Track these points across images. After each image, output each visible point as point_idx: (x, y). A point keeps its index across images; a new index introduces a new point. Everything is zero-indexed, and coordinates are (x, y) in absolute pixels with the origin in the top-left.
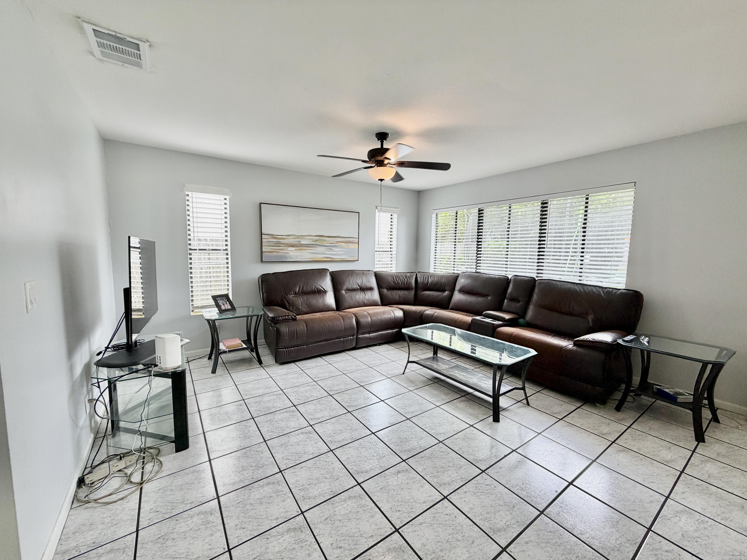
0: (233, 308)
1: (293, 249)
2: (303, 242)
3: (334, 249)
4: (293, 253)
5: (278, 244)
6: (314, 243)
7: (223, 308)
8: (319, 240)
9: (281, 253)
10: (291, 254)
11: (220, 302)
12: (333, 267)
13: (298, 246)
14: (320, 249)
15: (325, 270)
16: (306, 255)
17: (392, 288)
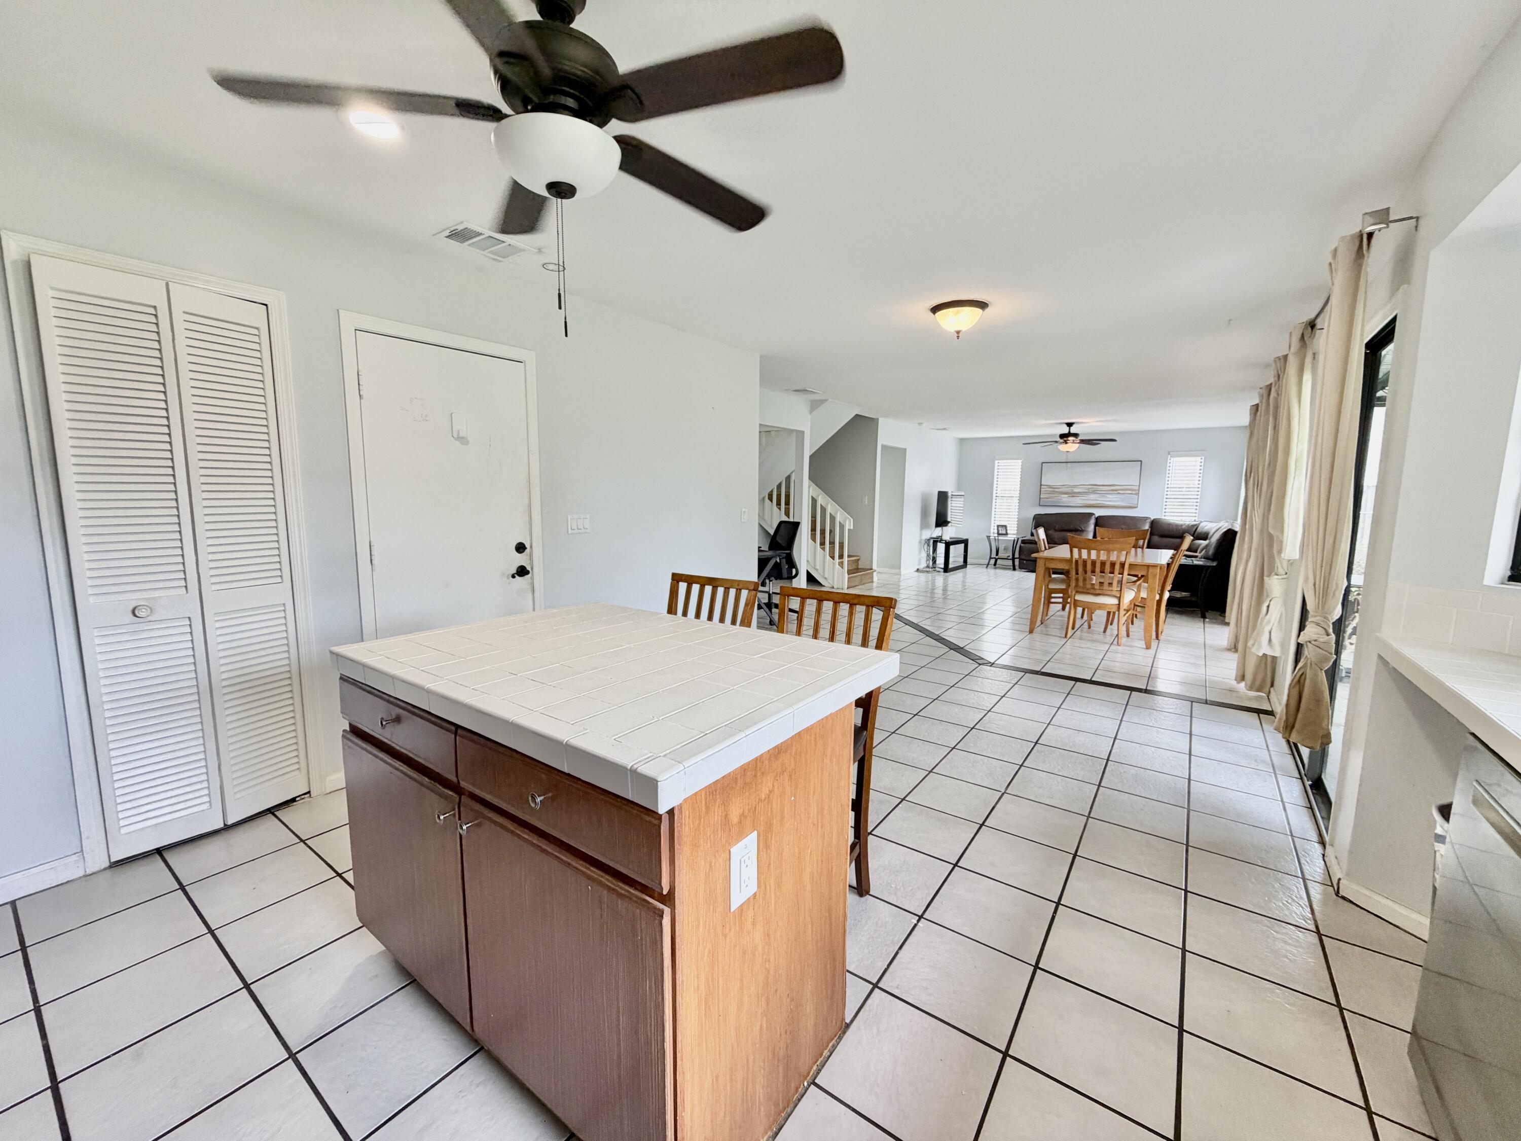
0: (1006, 534)
1: (1066, 496)
2: (1076, 490)
3: (1108, 496)
4: (1065, 499)
5: (1053, 492)
6: (1087, 491)
7: (1000, 532)
8: (1092, 488)
9: (1055, 499)
10: (1064, 500)
11: (1000, 529)
12: (1098, 513)
13: (1073, 494)
14: (1092, 496)
15: (1091, 514)
16: (1078, 501)
17: (1163, 536)
